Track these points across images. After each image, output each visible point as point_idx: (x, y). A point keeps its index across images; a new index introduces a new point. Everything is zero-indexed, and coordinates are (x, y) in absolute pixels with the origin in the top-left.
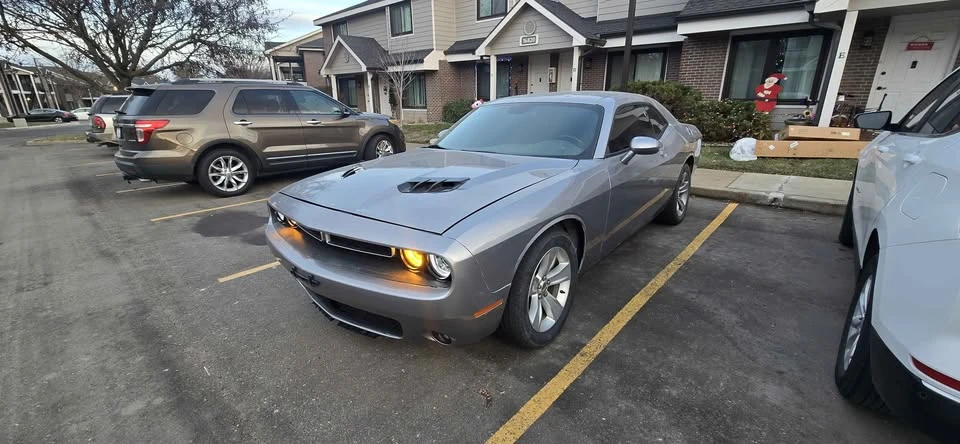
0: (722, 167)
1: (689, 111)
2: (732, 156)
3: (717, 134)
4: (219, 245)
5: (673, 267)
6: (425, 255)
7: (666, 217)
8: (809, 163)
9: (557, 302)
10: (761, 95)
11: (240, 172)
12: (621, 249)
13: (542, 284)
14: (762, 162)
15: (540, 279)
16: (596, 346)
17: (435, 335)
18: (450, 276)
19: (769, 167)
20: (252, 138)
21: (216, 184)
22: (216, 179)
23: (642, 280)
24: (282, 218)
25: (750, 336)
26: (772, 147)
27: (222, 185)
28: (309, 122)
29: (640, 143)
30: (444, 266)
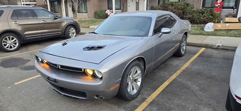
0: (201, 34)
1: (189, 13)
2: (205, 30)
3: (200, 22)
4: (11, 71)
5: (179, 72)
6: (93, 71)
7: (177, 54)
8: (233, 31)
9: (137, 85)
10: (216, 5)
11: (15, 42)
12: (161, 66)
13: (132, 79)
14: (216, 32)
15: (131, 77)
16: (150, 99)
17: (97, 96)
18: (102, 77)
19: (218, 33)
20: (19, 29)
21: (5, 47)
22: (5, 45)
23: (168, 77)
24: (41, 60)
25: (202, 94)
26: (219, 26)
27: (8, 47)
28: (42, 22)
29: (164, 30)
30: (100, 74)
